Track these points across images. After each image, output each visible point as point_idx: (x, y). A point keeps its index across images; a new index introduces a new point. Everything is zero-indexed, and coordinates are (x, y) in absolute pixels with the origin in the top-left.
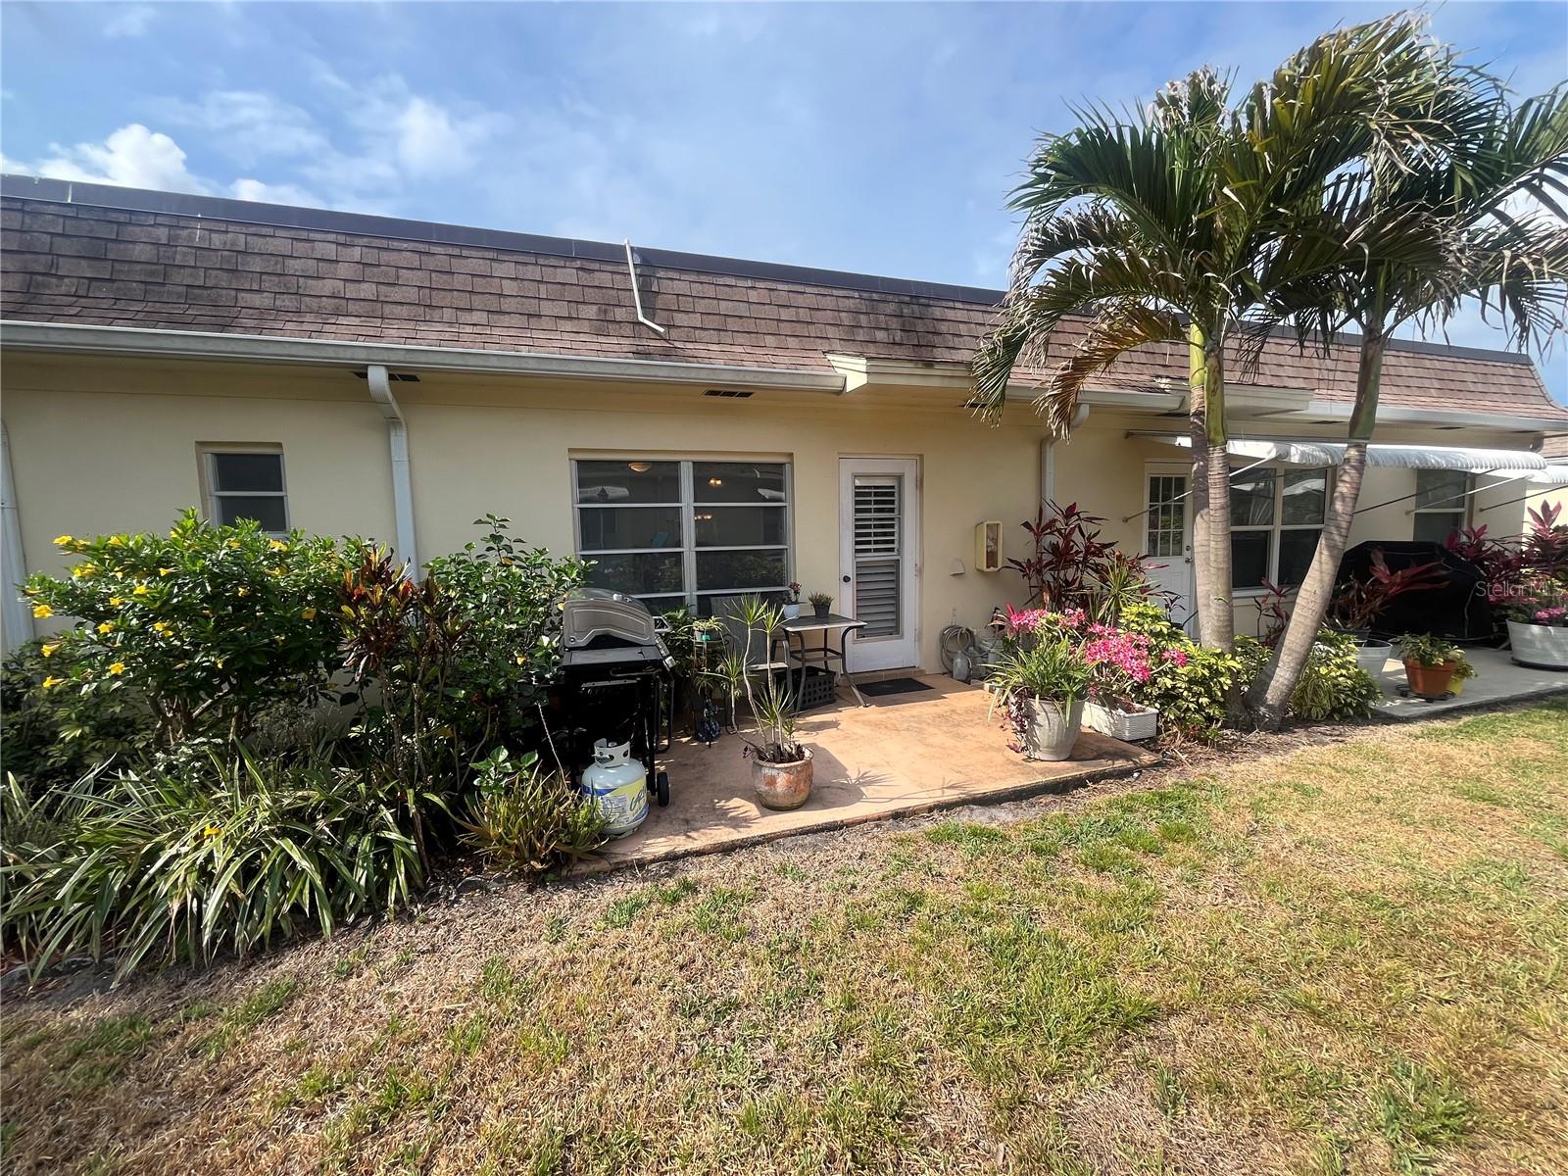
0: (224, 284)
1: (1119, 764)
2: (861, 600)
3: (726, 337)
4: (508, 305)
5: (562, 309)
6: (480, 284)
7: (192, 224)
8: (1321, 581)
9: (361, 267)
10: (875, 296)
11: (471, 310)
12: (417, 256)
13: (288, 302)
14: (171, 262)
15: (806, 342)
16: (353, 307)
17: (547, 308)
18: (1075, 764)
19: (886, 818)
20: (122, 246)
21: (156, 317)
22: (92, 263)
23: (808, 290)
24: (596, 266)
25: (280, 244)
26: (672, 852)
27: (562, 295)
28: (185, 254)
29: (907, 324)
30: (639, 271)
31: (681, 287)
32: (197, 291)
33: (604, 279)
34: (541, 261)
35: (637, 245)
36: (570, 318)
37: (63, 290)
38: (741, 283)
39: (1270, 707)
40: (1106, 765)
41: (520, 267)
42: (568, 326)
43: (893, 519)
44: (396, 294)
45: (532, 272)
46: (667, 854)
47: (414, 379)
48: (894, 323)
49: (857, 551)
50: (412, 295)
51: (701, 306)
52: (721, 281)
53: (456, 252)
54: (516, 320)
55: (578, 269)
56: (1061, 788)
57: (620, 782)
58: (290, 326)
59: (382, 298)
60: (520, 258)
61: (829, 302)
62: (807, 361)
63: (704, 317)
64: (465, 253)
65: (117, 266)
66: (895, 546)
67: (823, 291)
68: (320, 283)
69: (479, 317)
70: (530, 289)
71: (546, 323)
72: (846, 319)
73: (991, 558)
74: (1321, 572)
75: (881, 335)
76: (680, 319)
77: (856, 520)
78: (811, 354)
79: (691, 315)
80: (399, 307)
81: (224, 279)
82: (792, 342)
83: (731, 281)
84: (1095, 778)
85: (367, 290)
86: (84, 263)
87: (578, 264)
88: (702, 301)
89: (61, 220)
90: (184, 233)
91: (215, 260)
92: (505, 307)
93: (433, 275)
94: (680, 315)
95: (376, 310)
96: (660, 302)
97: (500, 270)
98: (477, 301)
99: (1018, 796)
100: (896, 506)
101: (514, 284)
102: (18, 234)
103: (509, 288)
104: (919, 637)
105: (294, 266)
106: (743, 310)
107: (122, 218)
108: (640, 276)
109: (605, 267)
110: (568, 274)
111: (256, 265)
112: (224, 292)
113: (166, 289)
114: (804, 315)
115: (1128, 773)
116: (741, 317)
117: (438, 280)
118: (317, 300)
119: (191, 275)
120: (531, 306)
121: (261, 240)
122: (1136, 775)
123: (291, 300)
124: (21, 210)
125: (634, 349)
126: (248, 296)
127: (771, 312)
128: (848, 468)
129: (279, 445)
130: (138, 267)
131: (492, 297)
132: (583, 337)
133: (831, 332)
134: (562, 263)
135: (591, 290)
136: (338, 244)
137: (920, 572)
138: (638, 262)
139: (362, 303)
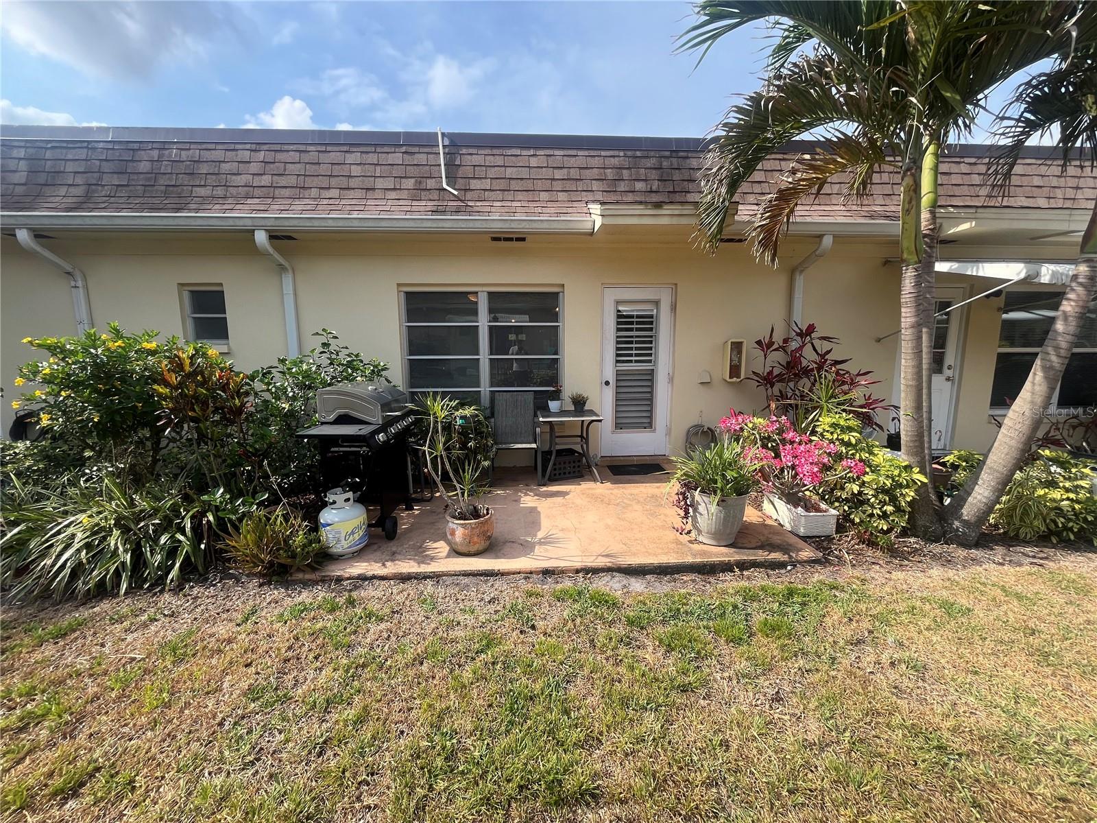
0: (186, 183)
1: (776, 556)
2: (619, 401)
3: (509, 196)
4: (353, 183)
5: (389, 183)
6: (337, 170)
7: (171, 146)
8: (1032, 402)
9: (263, 164)
10: (638, 154)
11: (329, 188)
12: (298, 154)
13: (219, 192)
14: (158, 171)
15: (574, 196)
16: (257, 192)
17: (380, 184)
18: (732, 550)
19: (537, 573)
20: (135, 164)
21: (145, 206)
22: (120, 176)
23: (580, 153)
24: (416, 149)
25: (218, 155)
26: (364, 574)
27: (391, 173)
28: (166, 166)
29: (665, 175)
30: (447, 150)
31: (477, 160)
32: (171, 189)
33: (421, 158)
34: (378, 150)
35: (446, 131)
36: (395, 189)
37: (103, 193)
38: (525, 153)
39: (966, 523)
40: (761, 555)
41: (364, 155)
42: (393, 195)
43: (651, 337)
44: (283, 181)
45: (373, 158)
46: (360, 575)
47: (290, 238)
48: (654, 175)
49: (618, 361)
50: (292, 181)
51: (492, 173)
52: (510, 152)
53: (323, 148)
54: (359, 193)
55: (403, 153)
56: (708, 570)
57: (337, 519)
58: (217, 207)
59: (274, 185)
60: (364, 149)
61: (596, 162)
62: (570, 210)
63: (493, 181)
64: (329, 148)
65: (132, 177)
66: (652, 358)
67: (592, 153)
68: (239, 177)
69: (334, 193)
70: (369, 170)
71: (378, 194)
72: (610, 174)
73: (735, 370)
74: (1033, 393)
75: (639, 186)
76: (475, 184)
77: (618, 337)
78: (575, 204)
79: (483, 180)
80: (284, 190)
81: (185, 180)
82: (562, 196)
83: (518, 152)
84: (743, 566)
85: (266, 180)
86: (115, 176)
87: (403, 149)
88: (493, 169)
89: (105, 151)
90: (167, 152)
91: (182, 168)
92: (352, 185)
93: (307, 166)
94: (475, 181)
95: (270, 193)
96: (460, 173)
97: (350, 158)
98: (334, 182)
99: (663, 571)
100: (654, 326)
101: (359, 167)
102: (84, 162)
103: (356, 170)
104: (669, 432)
105: (225, 167)
106: (524, 173)
107: (136, 146)
108: (448, 154)
109: (422, 150)
110: (397, 158)
111: (204, 169)
112: (185, 188)
113: (155, 188)
114: (574, 173)
115: (782, 565)
116: (522, 179)
117: (311, 169)
118: (236, 189)
119: (169, 179)
120: (369, 183)
121: (208, 152)
122: (789, 568)
123: (221, 190)
124: (87, 147)
125: (435, 209)
126: (198, 189)
127: (546, 173)
128: (611, 296)
129: (221, 285)
130: (142, 176)
131: (344, 178)
132: (401, 202)
133: (596, 186)
134: (393, 150)
135: (411, 168)
136: (252, 150)
137: (671, 380)
138: (447, 143)
139: (263, 189)
